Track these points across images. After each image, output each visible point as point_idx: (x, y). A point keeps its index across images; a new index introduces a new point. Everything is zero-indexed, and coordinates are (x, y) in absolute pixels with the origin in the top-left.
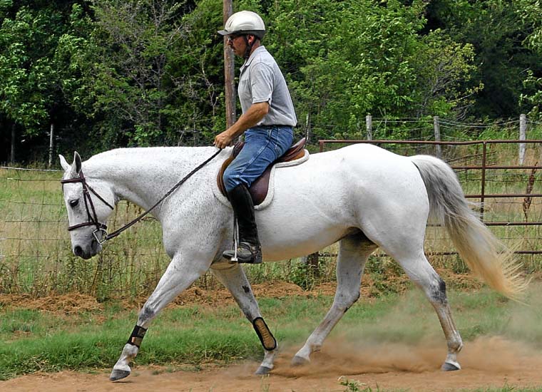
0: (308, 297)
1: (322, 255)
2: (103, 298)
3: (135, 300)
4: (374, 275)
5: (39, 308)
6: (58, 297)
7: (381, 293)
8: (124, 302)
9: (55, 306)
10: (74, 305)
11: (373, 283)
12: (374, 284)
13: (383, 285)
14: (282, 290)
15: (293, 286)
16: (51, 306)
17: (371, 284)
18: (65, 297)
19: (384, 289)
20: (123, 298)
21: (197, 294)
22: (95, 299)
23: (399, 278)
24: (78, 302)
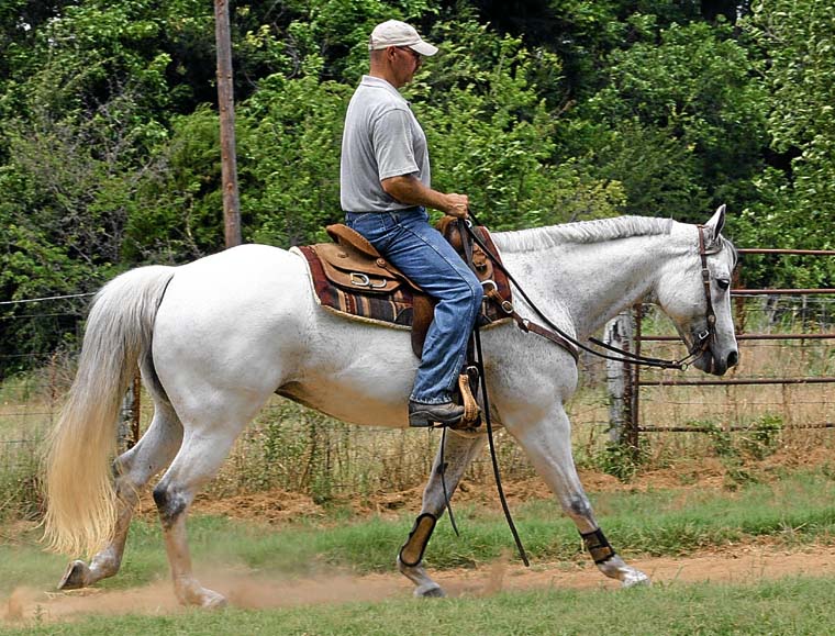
0: (633, 491)
1: (645, 430)
2: (321, 498)
3: (370, 499)
4: (724, 459)
5: (226, 514)
6: (251, 497)
7: (739, 486)
8: (353, 503)
9: (249, 511)
10: (280, 509)
11: (725, 470)
12: (728, 472)
13: (742, 473)
14: (589, 482)
15: (605, 477)
16: (243, 511)
17: (723, 472)
18: (263, 497)
19: (743, 478)
20: (351, 497)
21: (463, 490)
22: (311, 499)
23: (761, 463)
24: (285, 503)
